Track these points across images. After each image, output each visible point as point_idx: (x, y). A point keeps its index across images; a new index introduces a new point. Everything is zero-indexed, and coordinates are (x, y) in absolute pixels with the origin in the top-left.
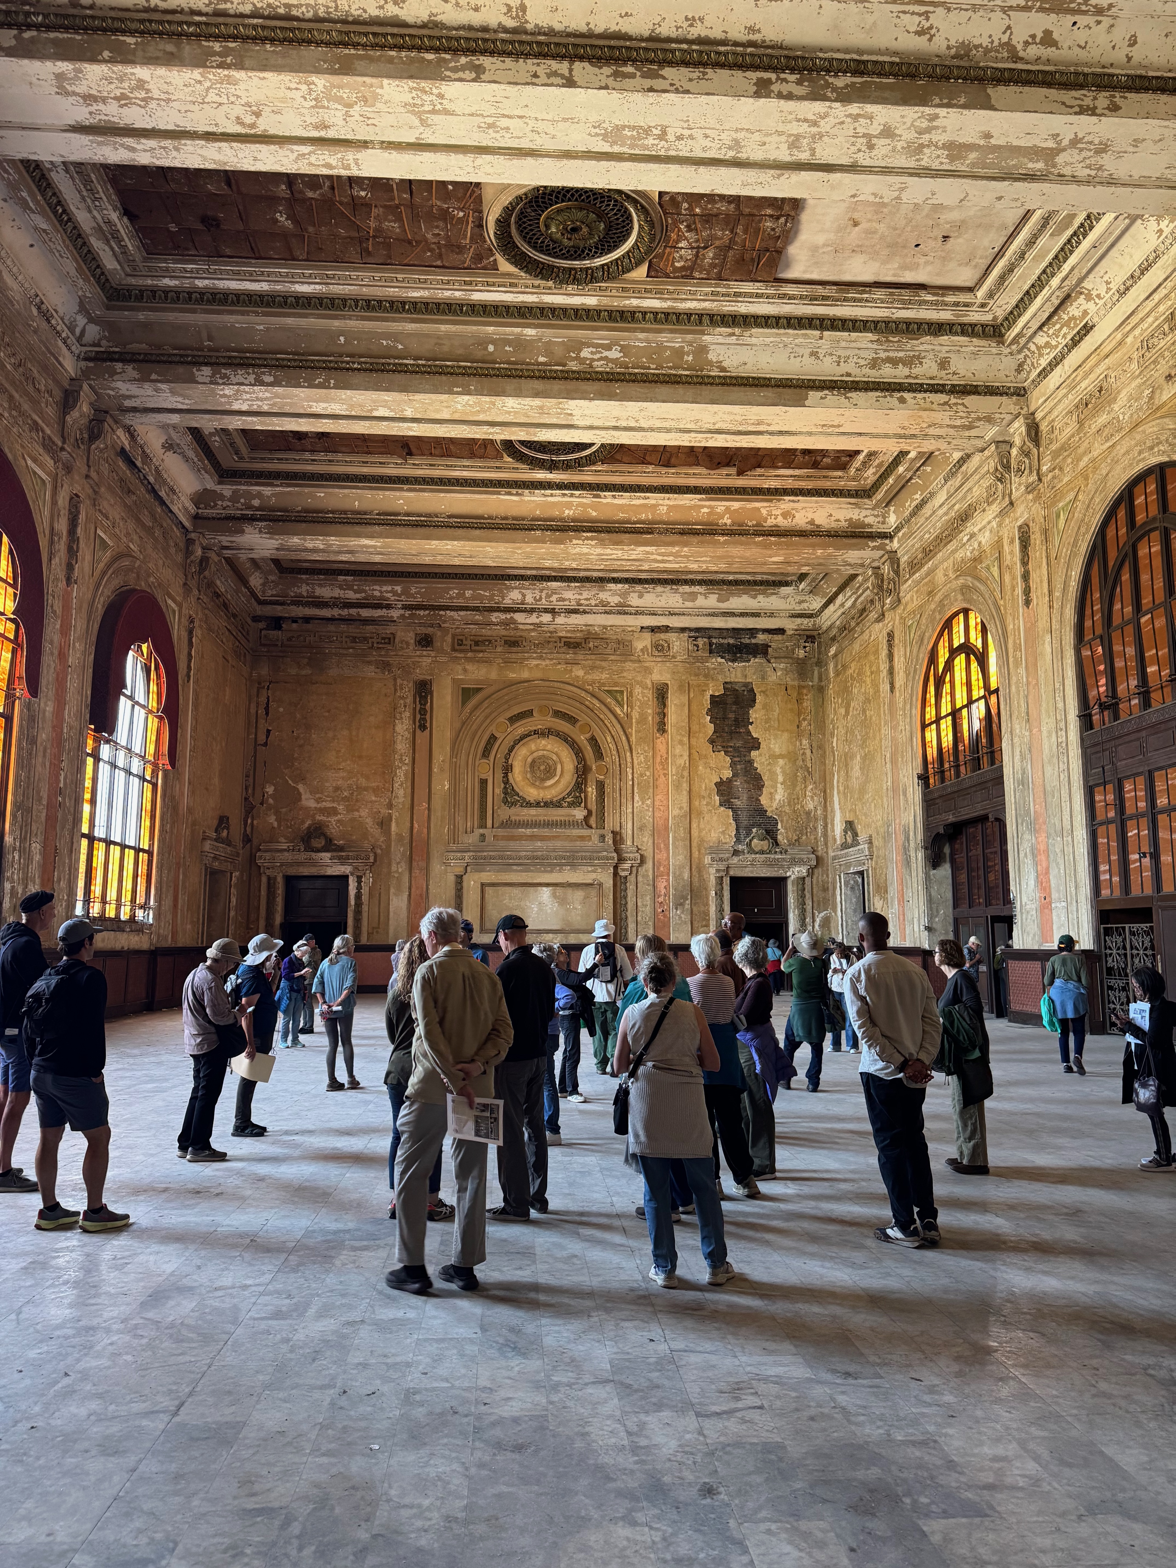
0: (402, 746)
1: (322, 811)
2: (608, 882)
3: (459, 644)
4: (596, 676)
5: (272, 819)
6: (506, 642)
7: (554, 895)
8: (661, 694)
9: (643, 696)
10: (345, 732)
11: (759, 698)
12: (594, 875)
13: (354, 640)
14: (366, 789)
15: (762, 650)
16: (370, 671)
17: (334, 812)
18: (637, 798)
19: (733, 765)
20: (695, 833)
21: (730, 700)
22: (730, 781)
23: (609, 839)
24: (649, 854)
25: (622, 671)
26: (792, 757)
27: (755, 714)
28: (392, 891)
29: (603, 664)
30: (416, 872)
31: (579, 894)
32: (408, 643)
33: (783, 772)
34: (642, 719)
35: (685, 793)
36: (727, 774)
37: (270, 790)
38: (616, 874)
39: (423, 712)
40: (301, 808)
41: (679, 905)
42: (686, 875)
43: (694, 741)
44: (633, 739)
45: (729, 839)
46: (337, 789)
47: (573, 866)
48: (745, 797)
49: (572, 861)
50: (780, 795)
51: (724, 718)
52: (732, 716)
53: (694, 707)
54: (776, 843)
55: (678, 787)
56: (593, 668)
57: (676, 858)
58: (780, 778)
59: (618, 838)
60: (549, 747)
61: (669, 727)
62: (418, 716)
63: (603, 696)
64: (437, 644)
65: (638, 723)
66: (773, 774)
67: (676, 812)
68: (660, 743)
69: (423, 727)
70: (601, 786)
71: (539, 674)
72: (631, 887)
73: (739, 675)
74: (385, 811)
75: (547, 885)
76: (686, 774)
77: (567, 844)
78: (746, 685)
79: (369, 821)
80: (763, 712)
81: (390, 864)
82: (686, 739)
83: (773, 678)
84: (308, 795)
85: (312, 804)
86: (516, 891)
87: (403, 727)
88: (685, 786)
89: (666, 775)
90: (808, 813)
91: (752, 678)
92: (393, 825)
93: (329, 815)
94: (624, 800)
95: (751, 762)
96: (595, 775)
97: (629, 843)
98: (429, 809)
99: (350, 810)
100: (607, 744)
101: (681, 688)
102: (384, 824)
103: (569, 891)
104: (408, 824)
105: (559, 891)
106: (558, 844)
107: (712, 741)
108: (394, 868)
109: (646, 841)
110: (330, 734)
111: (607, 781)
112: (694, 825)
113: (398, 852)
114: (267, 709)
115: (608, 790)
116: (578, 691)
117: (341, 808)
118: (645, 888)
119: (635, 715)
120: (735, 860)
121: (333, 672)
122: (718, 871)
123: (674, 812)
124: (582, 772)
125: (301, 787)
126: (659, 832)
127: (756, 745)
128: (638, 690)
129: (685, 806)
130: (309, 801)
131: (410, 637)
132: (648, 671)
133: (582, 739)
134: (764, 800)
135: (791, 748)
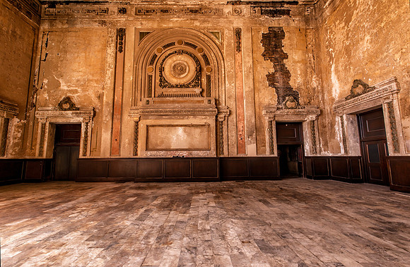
0: (110, 60)
1: (70, 91)
2: (213, 124)
3: (138, 12)
4: (206, 25)
5: (46, 96)
6: (162, 11)
7: (185, 131)
8: (238, 33)
9: (229, 35)
10: (83, 54)
11: (286, 35)
12: (205, 121)
13: (89, 11)
14: (92, 80)
15: (287, 12)
16: (96, 25)
17: (76, 92)
18: (227, 82)
19: (275, 66)
20: (257, 100)
21: (272, 36)
22: (273, 74)
23: (213, 102)
24: (234, 111)
25: (218, 23)
26: (304, 62)
27: (285, 42)
28: (103, 130)
29: (209, 19)
30: (115, 121)
31: (198, 130)
32: (114, 12)
33: (301, 70)
34: (229, 45)
35: (251, 80)
36: (272, 70)
37: (46, 81)
38: (216, 120)
39: (121, 43)
40: (60, 90)
41: (250, 135)
42: (253, 121)
43: (255, 55)
44: (225, 55)
45: (274, 102)
46: (78, 80)
47: (194, 115)
48: (282, 81)
49: (194, 113)
50: (300, 80)
51: (270, 44)
52: (273, 43)
53: (254, 39)
54: (299, 104)
55: (247, 77)
56: (204, 21)
57: (247, 112)
58: (299, 72)
59: (217, 102)
60: (183, 59)
61: (242, 49)
62: (118, 46)
63: (210, 34)
64: (128, 12)
65: (227, 46)
66: (295, 70)
67: (247, 89)
68: (238, 56)
69: (121, 51)
70: (209, 78)
71: (178, 25)
72: (225, 127)
73: (276, 23)
74: (101, 91)
75: (181, 126)
76: (251, 70)
77: (191, 105)
78: (280, 28)
79: (93, 96)
80: (289, 41)
81: (102, 117)
82: (251, 54)
83: (293, 24)
84: (64, 84)
85: (66, 88)
86: (165, 129)
87: (111, 51)
88: (251, 76)
89: (241, 71)
90: (314, 89)
91: (283, 25)
92: (105, 97)
93: (74, 93)
94: (220, 84)
95: (284, 65)
96: (205, 72)
97: (224, 105)
98: (123, 90)
99: (84, 90)
100: (211, 57)
101: (248, 30)
102: (100, 97)
103: (193, 128)
104: (112, 97)
105: (187, 128)
106: (186, 105)
107: (264, 55)
108: (104, 118)
109: (232, 104)
110: (76, 55)
111: (212, 75)
112: (256, 96)
113: (106, 111)
114: (46, 44)
115: (212, 79)
116: (197, 32)
117: (79, 90)
118: (232, 127)
119: (225, 43)
120: (278, 112)
121: (79, 26)
122: (269, 118)
123: (246, 89)
124: (199, 71)
125: (61, 80)
126: (239, 99)
127: (286, 56)
128: (226, 32)
129: (252, 86)
130: (64, 87)
131: (116, 10)
132: (231, 22)
133: (199, 55)
134: (291, 83)
135: (303, 58)
